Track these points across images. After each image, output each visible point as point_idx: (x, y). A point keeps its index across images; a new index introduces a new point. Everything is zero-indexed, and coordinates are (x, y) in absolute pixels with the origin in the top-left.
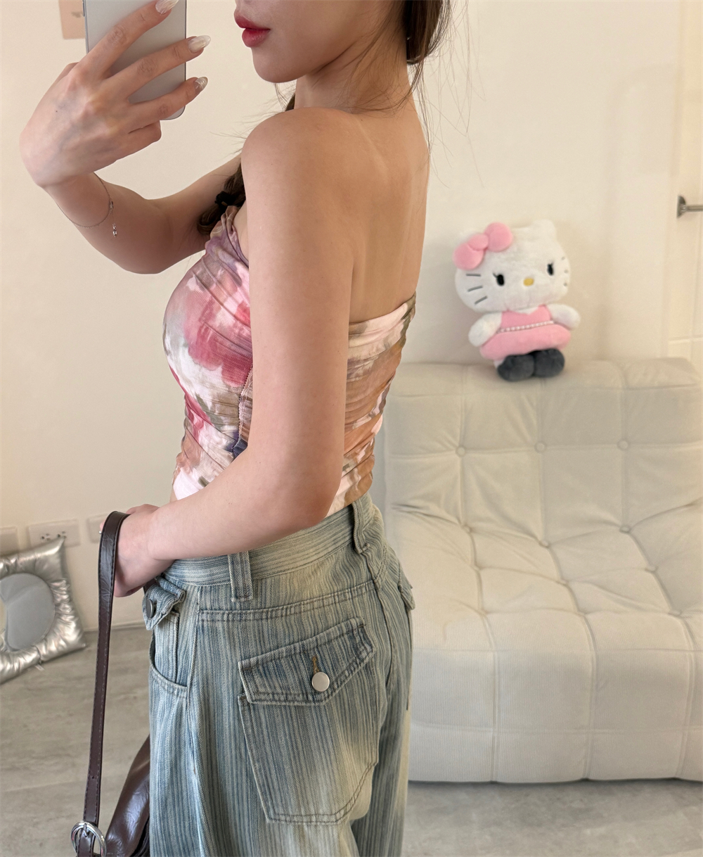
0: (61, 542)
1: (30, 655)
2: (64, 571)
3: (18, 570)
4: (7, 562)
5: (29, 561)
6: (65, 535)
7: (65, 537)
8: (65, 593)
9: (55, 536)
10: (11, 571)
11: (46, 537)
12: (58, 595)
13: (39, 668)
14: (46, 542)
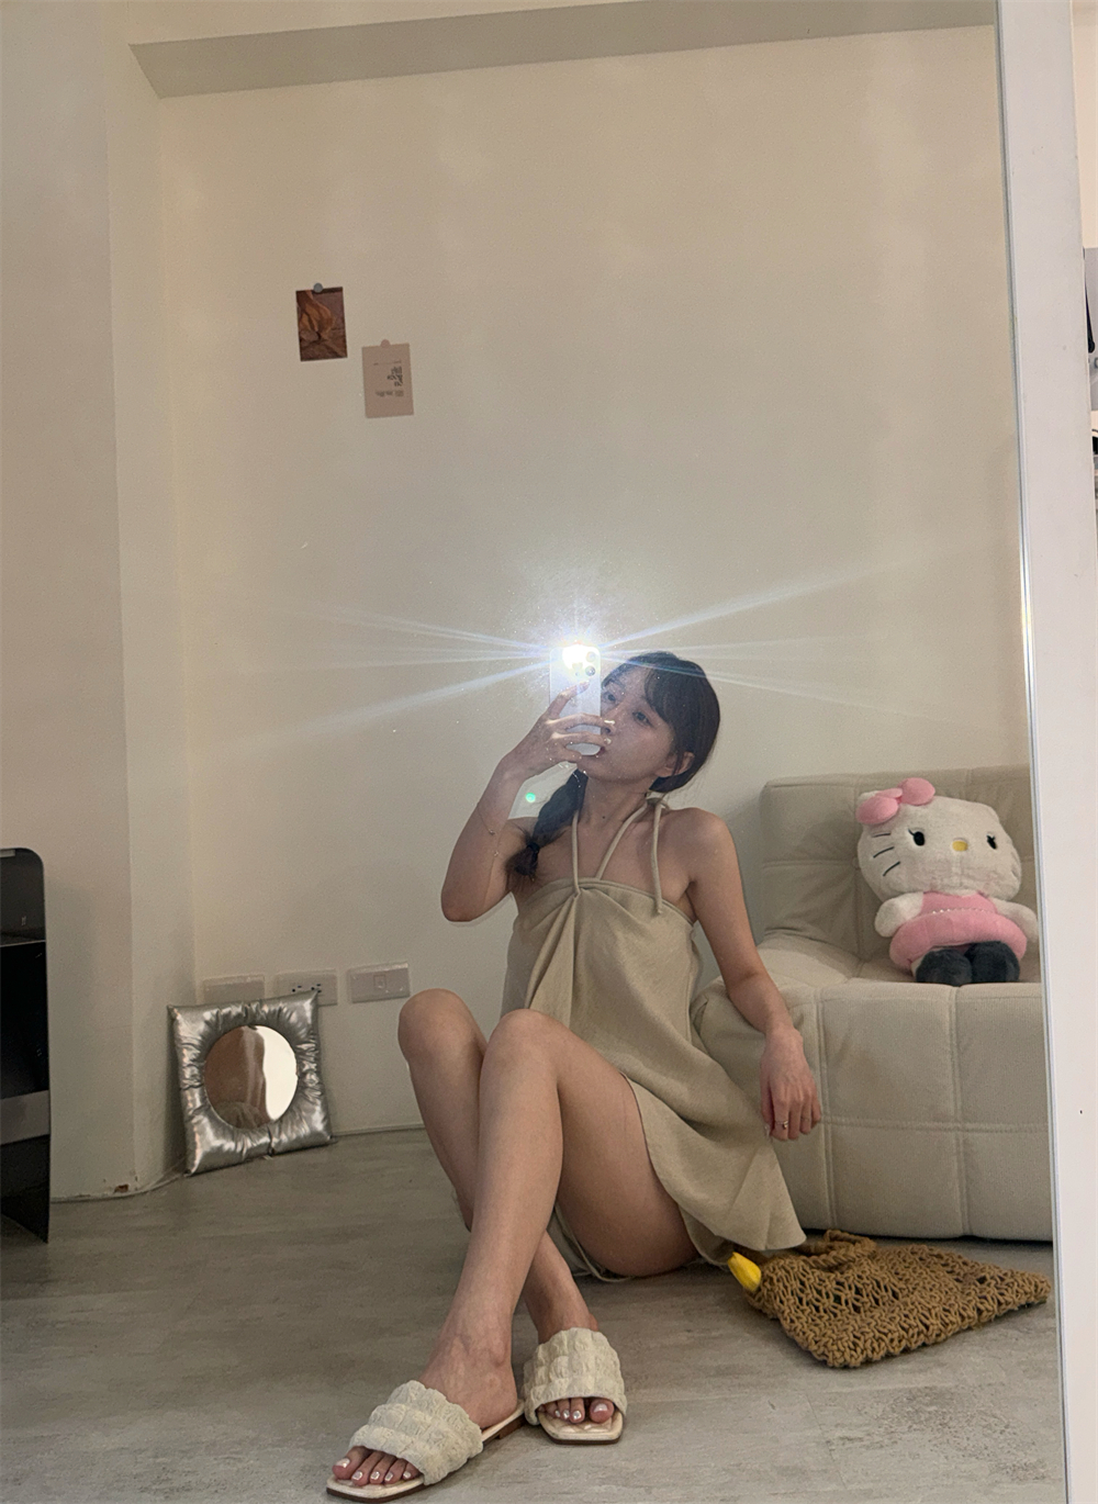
0: (315, 993)
1: (259, 1138)
2: (314, 1031)
3: (258, 1018)
4: (246, 1005)
5: (275, 1011)
6: (320, 988)
7: (319, 992)
8: (312, 1059)
9: (310, 989)
10: (249, 1017)
11: (298, 990)
12: (305, 1062)
13: (267, 1158)
14: (296, 994)
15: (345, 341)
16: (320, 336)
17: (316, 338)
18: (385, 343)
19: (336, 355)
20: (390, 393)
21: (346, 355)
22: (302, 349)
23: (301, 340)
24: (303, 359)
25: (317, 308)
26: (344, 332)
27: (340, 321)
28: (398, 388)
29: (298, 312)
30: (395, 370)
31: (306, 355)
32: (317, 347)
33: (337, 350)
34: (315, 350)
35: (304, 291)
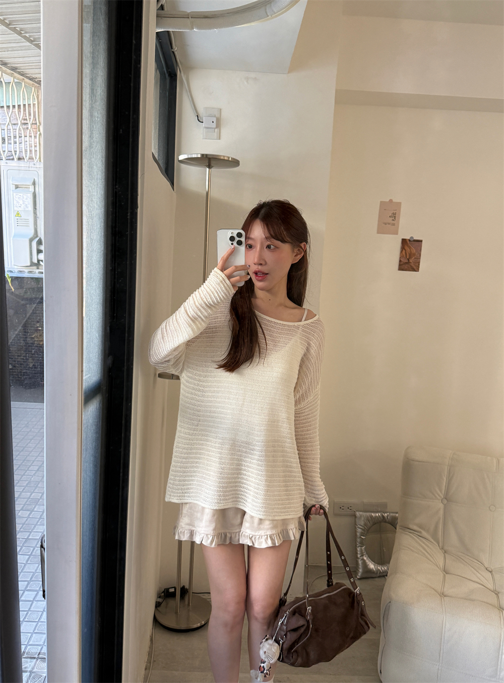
15: (419, 265)
16: (409, 261)
17: (407, 261)
19: (414, 270)
21: (418, 271)
22: (399, 265)
23: (400, 261)
24: (400, 269)
25: (410, 247)
26: (420, 261)
27: (418, 255)
29: (401, 248)
32: (407, 265)
33: (415, 268)
34: (406, 266)
35: (405, 239)
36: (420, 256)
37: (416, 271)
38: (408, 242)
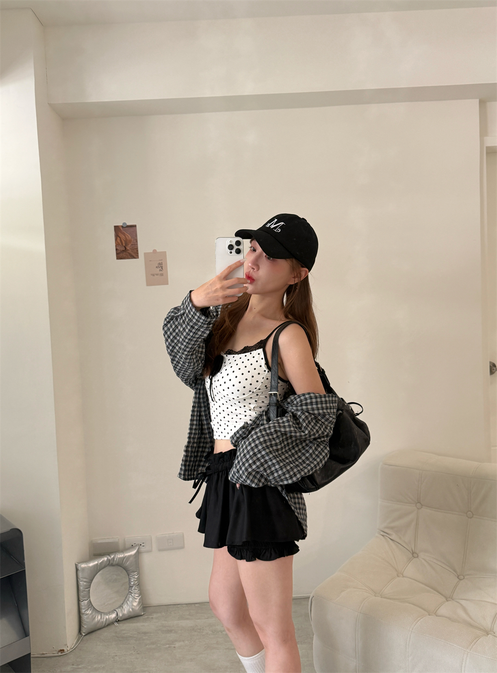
0: (138, 547)
2: (137, 566)
3: (114, 563)
4: (109, 558)
5: (121, 558)
6: (144, 544)
7: (140, 545)
9: (136, 544)
10: (111, 563)
14: (131, 547)
15: (137, 251)
16: (126, 248)
17: (124, 249)
18: (155, 251)
19: (134, 258)
20: (157, 275)
21: (138, 258)
22: (117, 254)
23: (116, 250)
24: (117, 259)
25: (124, 234)
26: (137, 247)
27: (135, 241)
28: (161, 272)
29: (115, 236)
30: (159, 264)
31: (119, 257)
32: (125, 253)
33: (134, 255)
34: (124, 255)
35: (118, 226)
36: (137, 242)
37: (135, 258)
38: (121, 229)
